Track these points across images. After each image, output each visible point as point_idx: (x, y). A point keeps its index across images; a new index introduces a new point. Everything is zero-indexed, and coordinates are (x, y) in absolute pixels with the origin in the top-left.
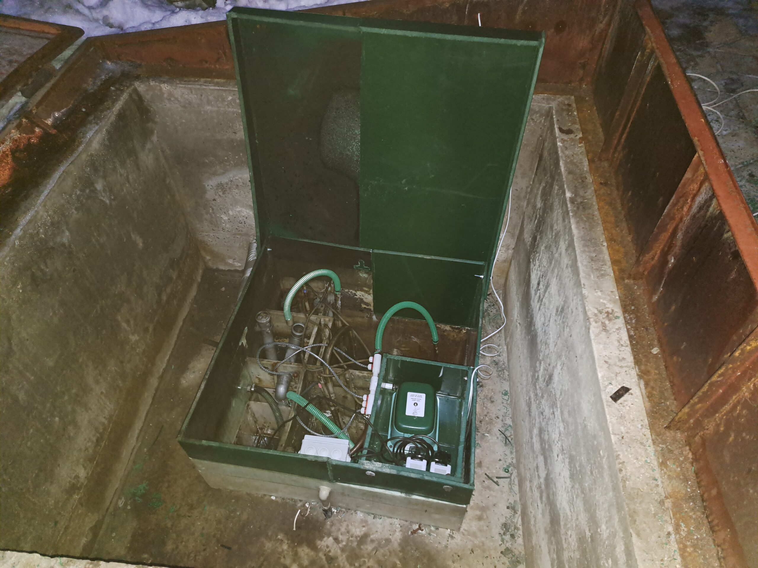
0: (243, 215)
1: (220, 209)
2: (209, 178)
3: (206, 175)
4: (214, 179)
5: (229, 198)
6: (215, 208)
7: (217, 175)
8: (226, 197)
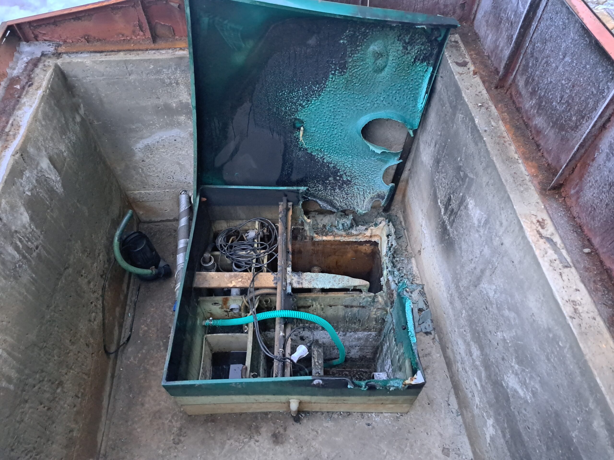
1: (149, 168)
2: (136, 142)
3: (133, 140)
4: (141, 142)
5: (157, 158)
6: (145, 168)
7: (144, 138)
8: (154, 157)
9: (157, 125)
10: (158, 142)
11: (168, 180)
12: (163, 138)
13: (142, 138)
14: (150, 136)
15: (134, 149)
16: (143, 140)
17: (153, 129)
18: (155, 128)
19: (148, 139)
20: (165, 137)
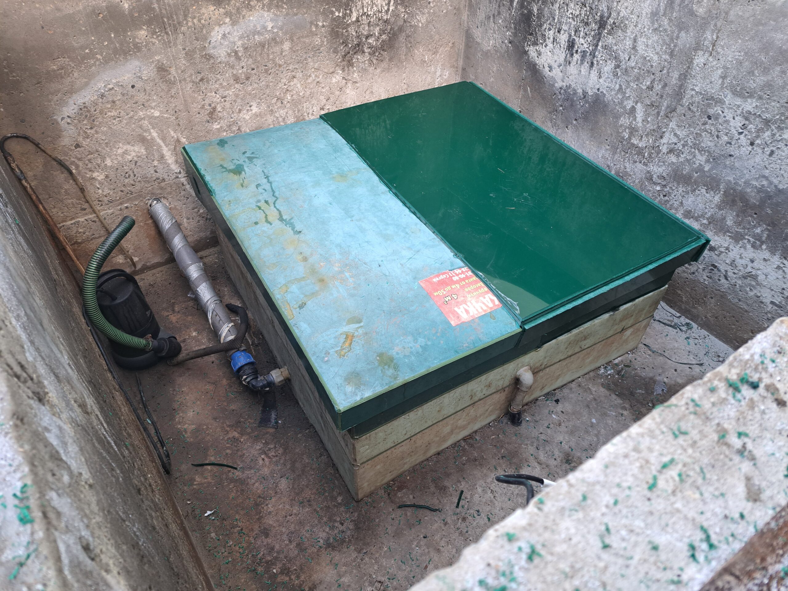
0: (130, 158)
1: (90, 160)
2: (62, 103)
3: (55, 98)
4: (71, 102)
5: (103, 133)
6: (80, 164)
7: (75, 93)
8: (97, 132)
9: (99, 57)
10: (102, 96)
11: (127, 181)
12: (111, 86)
13: (72, 91)
14: (87, 84)
15: (59, 120)
16: (75, 96)
17: (91, 67)
18: (94, 64)
19: (83, 93)
20: (114, 81)
